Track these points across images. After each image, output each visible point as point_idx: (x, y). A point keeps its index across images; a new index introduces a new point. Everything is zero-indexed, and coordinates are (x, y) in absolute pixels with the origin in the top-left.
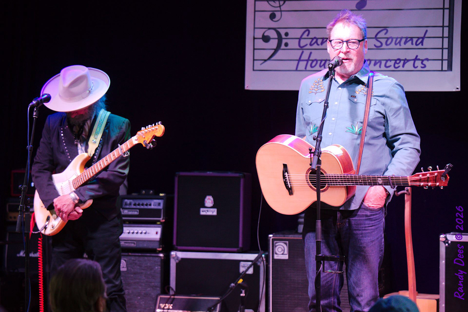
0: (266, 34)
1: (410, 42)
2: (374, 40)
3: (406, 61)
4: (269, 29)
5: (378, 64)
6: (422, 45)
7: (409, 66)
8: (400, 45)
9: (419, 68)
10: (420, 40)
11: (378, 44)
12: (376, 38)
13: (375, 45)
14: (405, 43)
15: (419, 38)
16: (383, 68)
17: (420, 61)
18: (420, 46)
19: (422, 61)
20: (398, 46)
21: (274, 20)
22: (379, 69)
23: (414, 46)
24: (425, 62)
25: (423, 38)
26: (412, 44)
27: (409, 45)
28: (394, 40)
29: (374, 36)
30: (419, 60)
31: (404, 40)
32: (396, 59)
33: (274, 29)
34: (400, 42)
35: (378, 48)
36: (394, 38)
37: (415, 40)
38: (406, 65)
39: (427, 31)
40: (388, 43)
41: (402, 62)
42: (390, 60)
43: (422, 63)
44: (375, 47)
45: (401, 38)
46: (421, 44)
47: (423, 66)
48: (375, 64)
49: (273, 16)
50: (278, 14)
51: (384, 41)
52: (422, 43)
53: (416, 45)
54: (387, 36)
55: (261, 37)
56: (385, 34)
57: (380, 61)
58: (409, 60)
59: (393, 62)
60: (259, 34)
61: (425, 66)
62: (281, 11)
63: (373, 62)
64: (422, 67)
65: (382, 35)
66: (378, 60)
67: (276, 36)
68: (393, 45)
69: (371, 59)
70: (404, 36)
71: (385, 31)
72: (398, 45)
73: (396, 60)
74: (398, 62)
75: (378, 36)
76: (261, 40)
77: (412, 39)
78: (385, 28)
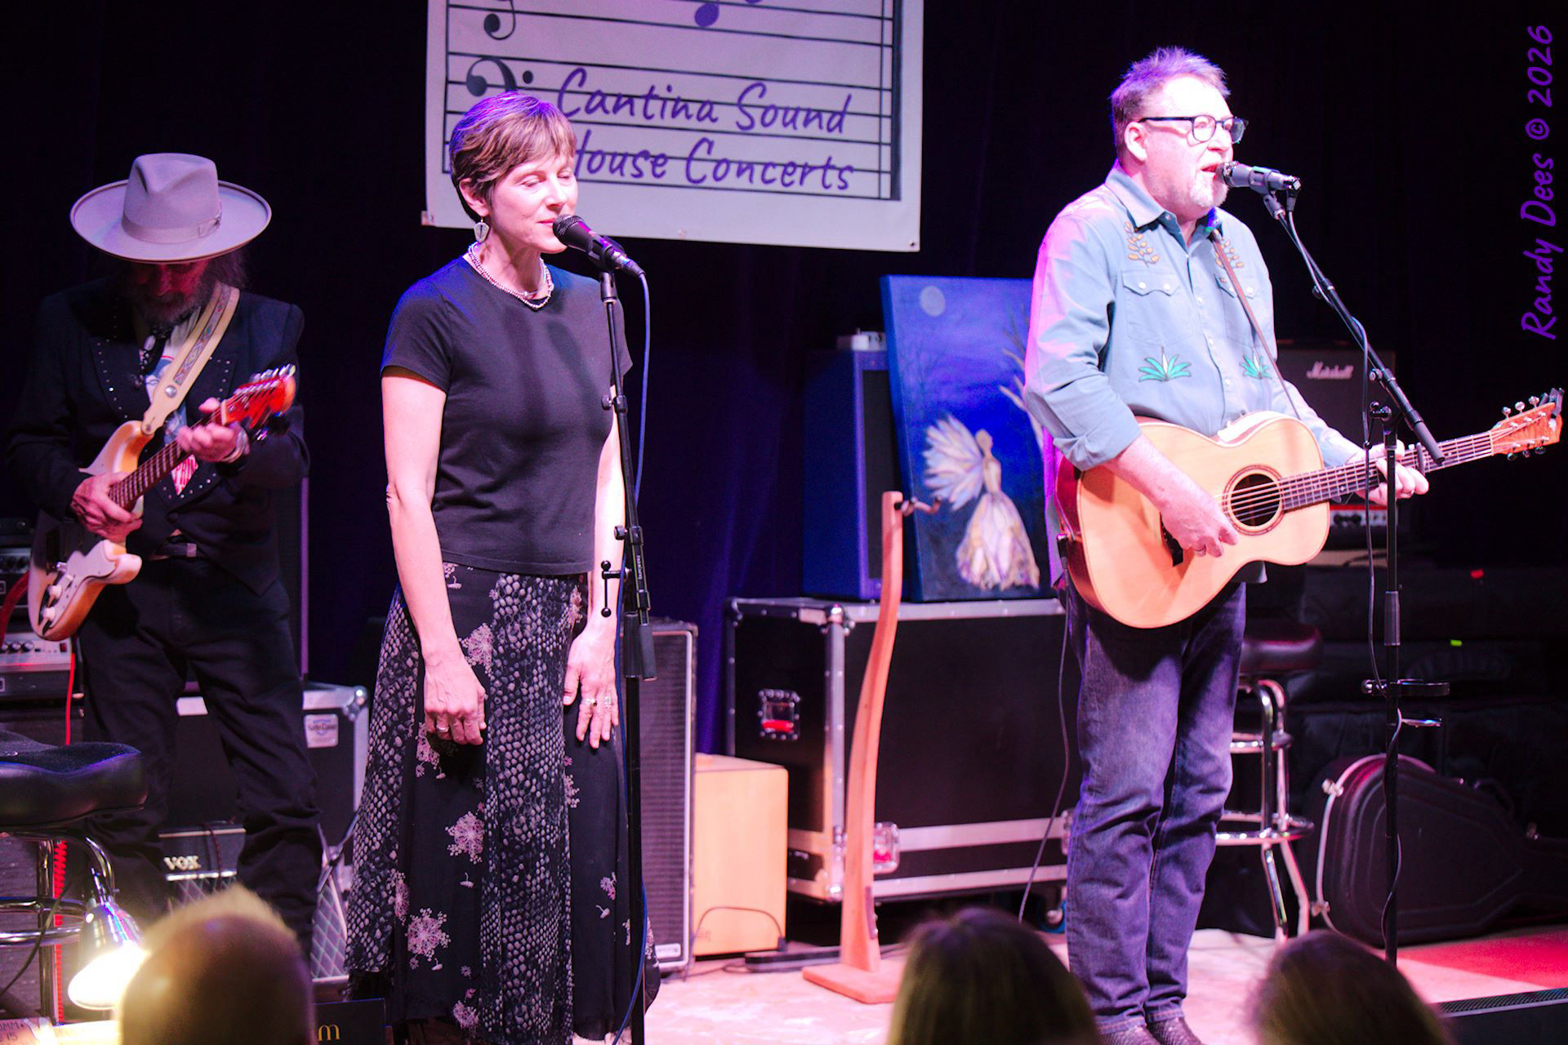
0: (475, 73)
1: (816, 122)
2: (736, 109)
3: (807, 170)
4: (485, 58)
5: (747, 173)
6: (840, 131)
7: (813, 181)
8: (795, 128)
9: (834, 190)
10: (837, 119)
11: (746, 122)
12: (740, 105)
13: (737, 123)
14: (806, 122)
15: (834, 113)
16: (758, 183)
17: (836, 173)
18: (835, 134)
19: (841, 170)
20: (789, 130)
21: (497, 34)
22: (748, 186)
23: (824, 133)
24: (846, 175)
25: (842, 114)
26: (821, 127)
27: (813, 129)
28: (781, 113)
29: (735, 100)
30: (833, 168)
31: (802, 116)
32: (786, 161)
33: (497, 60)
34: (793, 120)
35: (745, 130)
36: (781, 108)
37: (826, 117)
38: (807, 179)
39: (849, 98)
40: (768, 119)
41: (799, 171)
42: (774, 165)
43: (840, 177)
44: (738, 130)
45: (797, 110)
46: (837, 130)
47: (842, 184)
48: (740, 173)
49: (492, 24)
50: (505, 20)
51: (756, 114)
52: (840, 124)
53: (830, 130)
54: (765, 101)
55: (463, 79)
56: (761, 96)
57: (751, 166)
58: (813, 168)
59: (780, 170)
60: (459, 70)
61: (845, 186)
62: (513, 12)
63: (734, 168)
64: (841, 188)
65: (752, 98)
66: (745, 163)
67: (501, 81)
68: (778, 127)
69: (730, 158)
70: (803, 106)
71: (758, 90)
72: (790, 127)
73: (786, 166)
74: (790, 170)
75: (745, 101)
76: (464, 88)
77: (819, 113)
78: (759, 82)
